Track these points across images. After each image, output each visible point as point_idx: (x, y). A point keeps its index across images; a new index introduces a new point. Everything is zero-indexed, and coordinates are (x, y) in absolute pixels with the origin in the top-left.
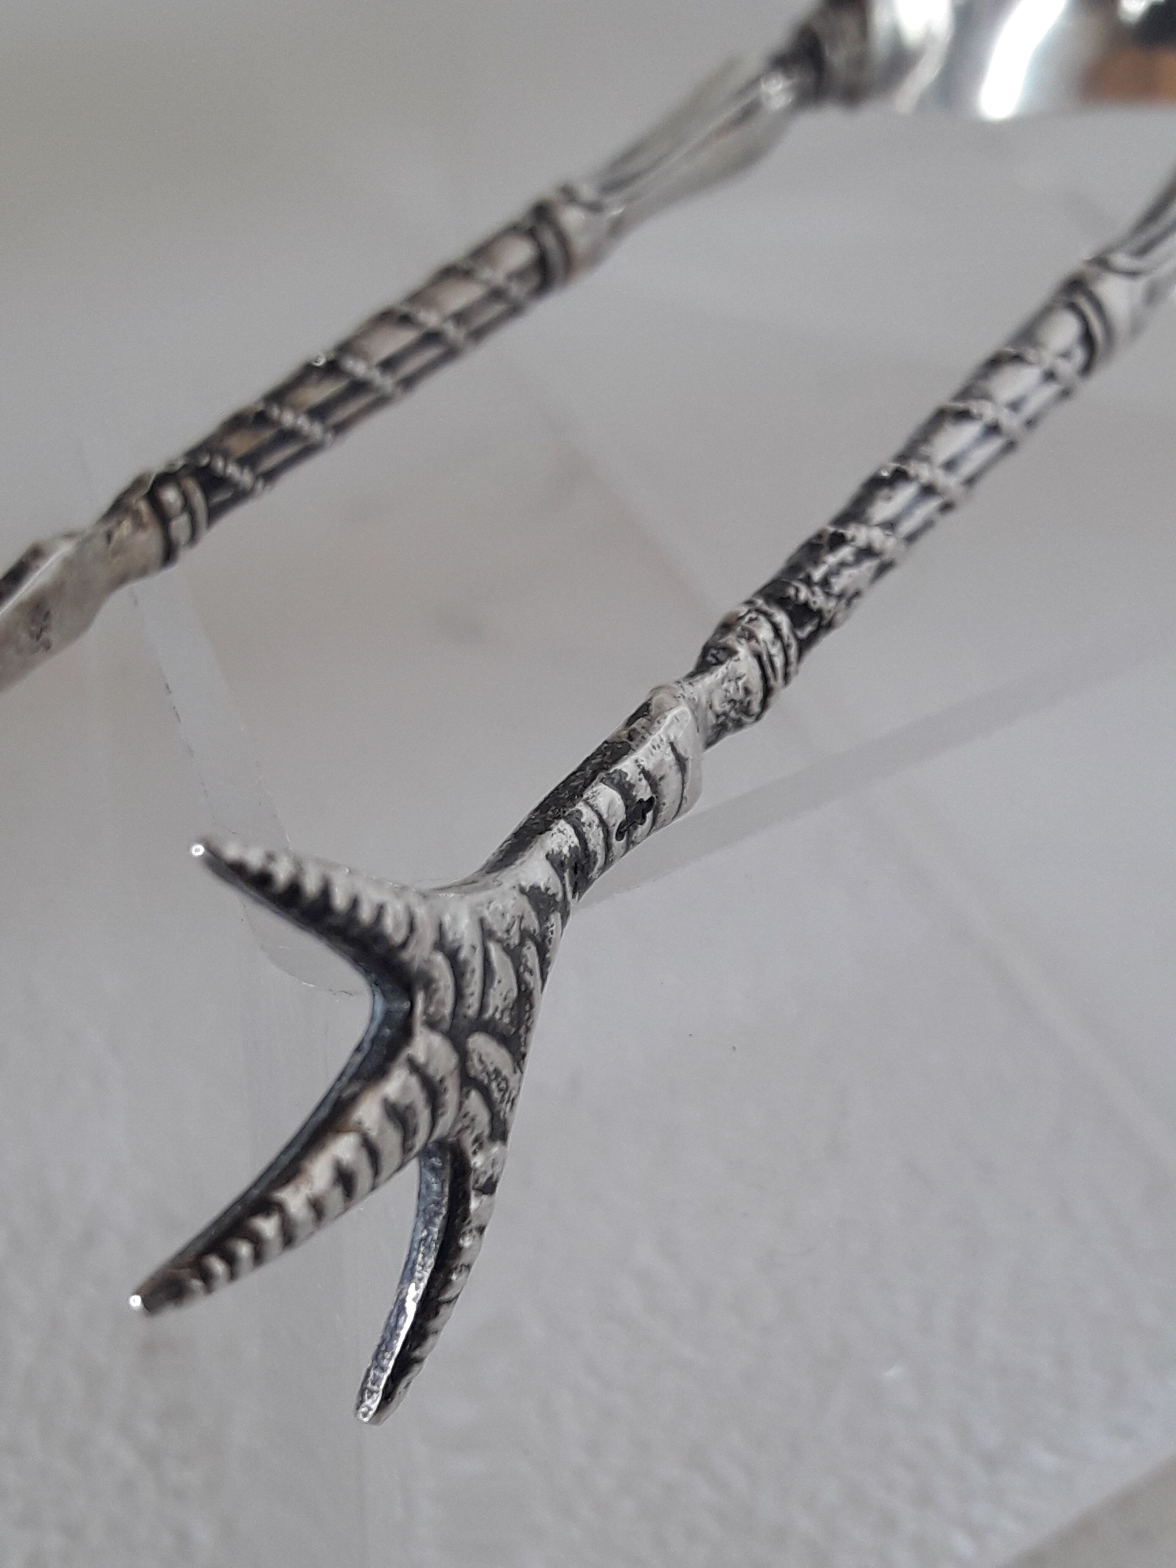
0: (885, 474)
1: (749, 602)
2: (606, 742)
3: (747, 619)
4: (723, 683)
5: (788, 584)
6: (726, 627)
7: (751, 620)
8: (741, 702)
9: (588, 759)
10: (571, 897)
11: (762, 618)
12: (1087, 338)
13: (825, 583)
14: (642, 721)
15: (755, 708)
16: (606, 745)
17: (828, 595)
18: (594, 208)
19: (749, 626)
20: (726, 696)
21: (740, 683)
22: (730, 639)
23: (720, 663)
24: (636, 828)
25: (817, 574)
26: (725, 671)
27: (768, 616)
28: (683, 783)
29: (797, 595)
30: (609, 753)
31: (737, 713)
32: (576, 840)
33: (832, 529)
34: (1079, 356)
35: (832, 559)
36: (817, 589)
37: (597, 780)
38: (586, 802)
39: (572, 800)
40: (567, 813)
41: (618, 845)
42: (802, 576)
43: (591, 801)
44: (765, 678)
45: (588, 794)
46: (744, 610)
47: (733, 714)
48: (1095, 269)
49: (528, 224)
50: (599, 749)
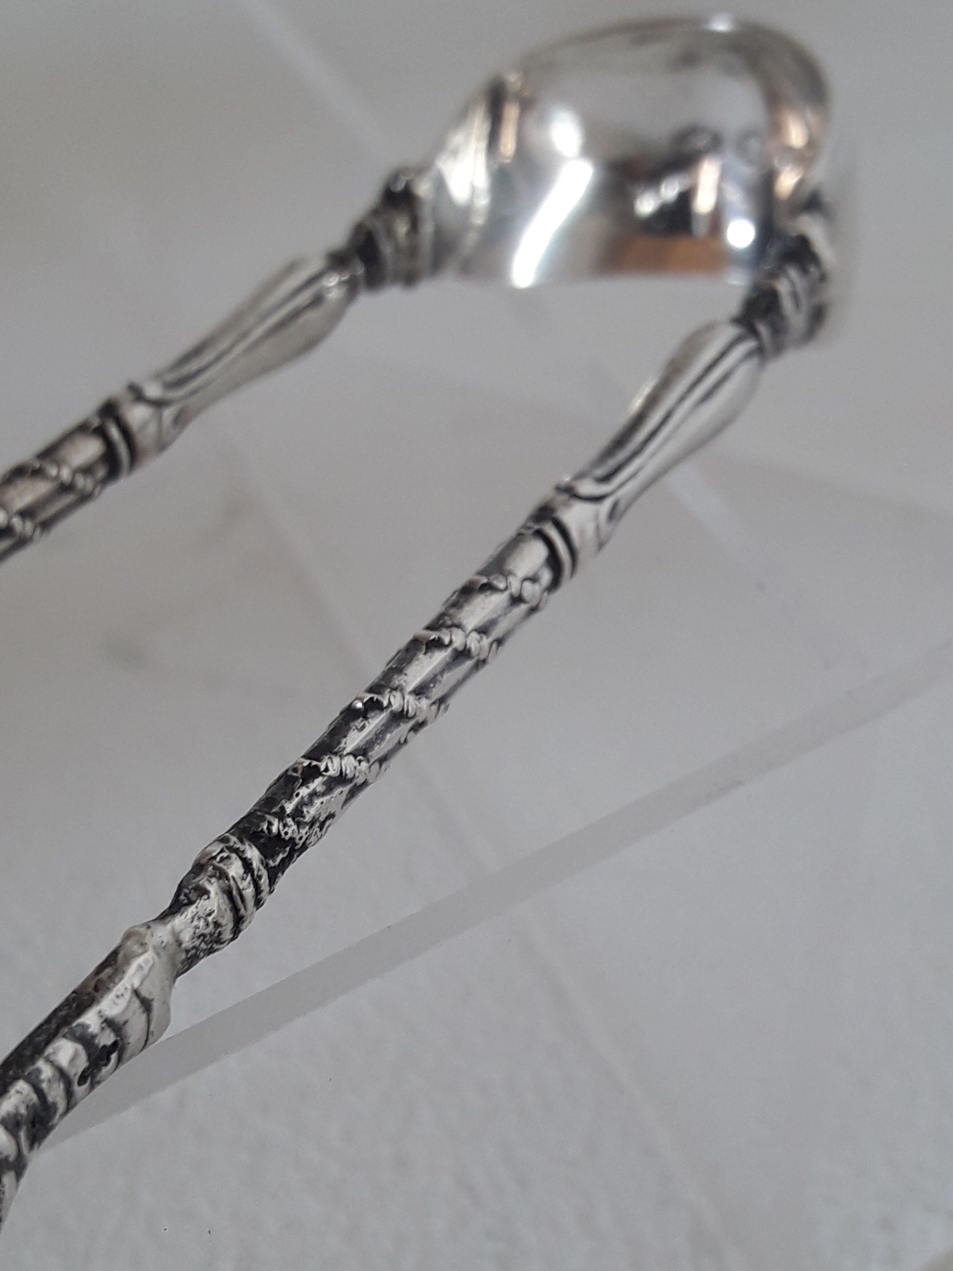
0: (359, 705)
1: (223, 840)
2: (74, 992)
3: (218, 859)
4: (192, 922)
5: (263, 819)
6: (199, 868)
7: (222, 859)
8: (211, 935)
9: (56, 1011)
10: (28, 1151)
11: (234, 856)
12: (554, 561)
13: (298, 813)
14: (108, 971)
15: (227, 935)
16: (74, 995)
17: (299, 824)
18: (159, 404)
19: (221, 865)
20: (195, 933)
21: (210, 919)
22: (203, 881)
23: (191, 903)
24: (100, 1070)
25: (289, 807)
26: (195, 911)
27: (239, 853)
28: (149, 1022)
29: (269, 829)
30: (74, 1005)
31: (207, 944)
32: (34, 1098)
33: (306, 763)
34: (546, 577)
35: (304, 792)
36: (289, 821)
37: (60, 1034)
38: (48, 1060)
39: (32, 1059)
40: (26, 1073)
41: (79, 1090)
42: (276, 809)
43: (52, 1058)
44: (235, 909)
45: (49, 1050)
46: (216, 849)
47: (203, 946)
48: (563, 497)
49: (96, 422)
50: (67, 999)
